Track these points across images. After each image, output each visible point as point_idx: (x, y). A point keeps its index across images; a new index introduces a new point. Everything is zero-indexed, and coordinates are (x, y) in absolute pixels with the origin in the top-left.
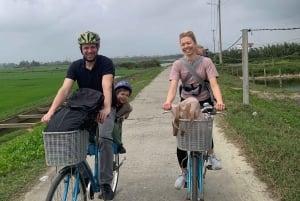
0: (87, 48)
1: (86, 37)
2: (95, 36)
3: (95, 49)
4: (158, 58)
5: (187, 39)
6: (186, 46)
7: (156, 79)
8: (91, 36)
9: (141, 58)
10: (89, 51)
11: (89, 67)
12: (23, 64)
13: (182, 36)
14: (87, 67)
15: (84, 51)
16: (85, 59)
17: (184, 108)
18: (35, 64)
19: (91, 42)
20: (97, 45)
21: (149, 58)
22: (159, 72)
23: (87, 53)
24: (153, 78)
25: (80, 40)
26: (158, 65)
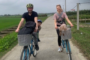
0: (29, 9)
1: (29, 5)
2: (32, 5)
3: (32, 9)
4: (47, 14)
5: (58, 7)
6: (58, 9)
7: (46, 20)
8: (30, 5)
9: (41, 14)
10: (30, 10)
11: (30, 15)
12: (5, 15)
13: (57, 6)
14: (29, 15)
15: (28, 10)
16: (28, 12)
17: (62, 27)
18: (9, 15)
19: (31, 7)
20: (33, 8)
21: (44, 14)
22: (47, 18)
23: (29, 10)
24: (45, 20)
25: (27, 6)
26: (47, 16)
